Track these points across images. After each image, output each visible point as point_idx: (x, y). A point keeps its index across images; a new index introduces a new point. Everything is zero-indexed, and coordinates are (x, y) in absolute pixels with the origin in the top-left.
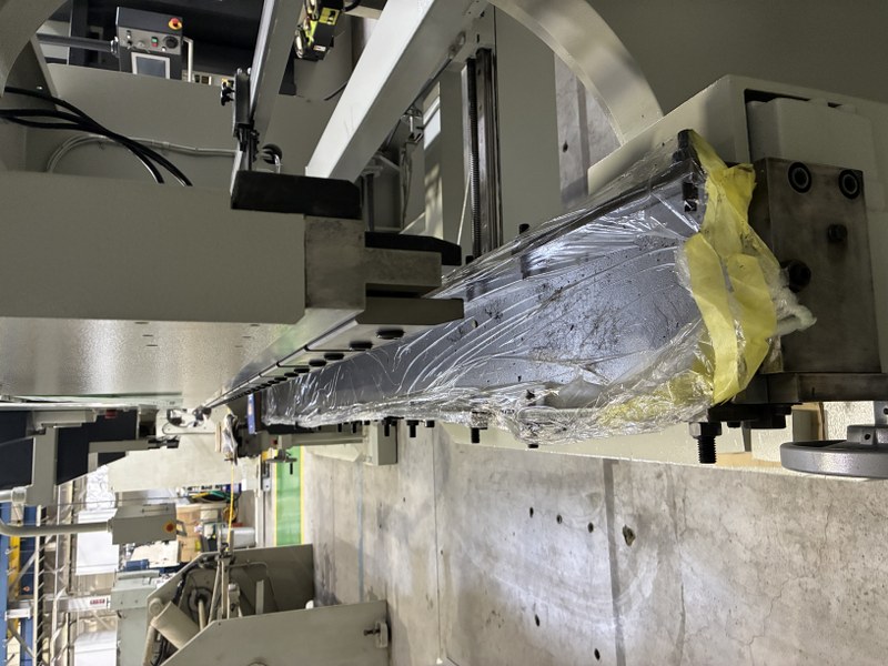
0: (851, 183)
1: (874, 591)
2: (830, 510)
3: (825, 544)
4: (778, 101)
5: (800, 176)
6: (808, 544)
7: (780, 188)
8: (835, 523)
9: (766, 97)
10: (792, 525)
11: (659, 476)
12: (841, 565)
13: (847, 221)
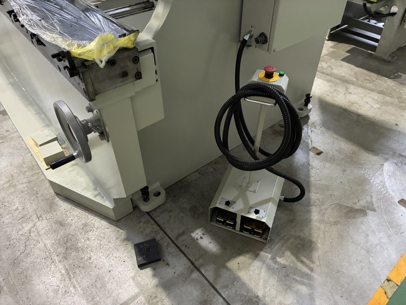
0: (138, 76)
1: (5, 206)
2: (30, 182)
3: (15, 186)
4: (152, 54)
5: (136, 60)
6: (11, 182)
7: (132, 54)
8: (25, 185)
9: (153, 52)
10: (16, 175)
11: (7, 131)
12: (8, 194)
13: (129, 76)
